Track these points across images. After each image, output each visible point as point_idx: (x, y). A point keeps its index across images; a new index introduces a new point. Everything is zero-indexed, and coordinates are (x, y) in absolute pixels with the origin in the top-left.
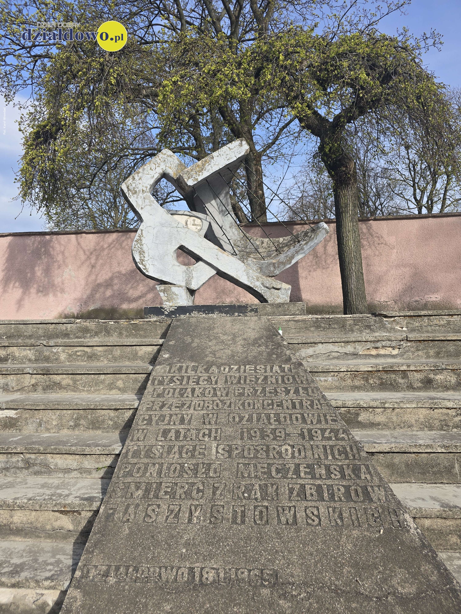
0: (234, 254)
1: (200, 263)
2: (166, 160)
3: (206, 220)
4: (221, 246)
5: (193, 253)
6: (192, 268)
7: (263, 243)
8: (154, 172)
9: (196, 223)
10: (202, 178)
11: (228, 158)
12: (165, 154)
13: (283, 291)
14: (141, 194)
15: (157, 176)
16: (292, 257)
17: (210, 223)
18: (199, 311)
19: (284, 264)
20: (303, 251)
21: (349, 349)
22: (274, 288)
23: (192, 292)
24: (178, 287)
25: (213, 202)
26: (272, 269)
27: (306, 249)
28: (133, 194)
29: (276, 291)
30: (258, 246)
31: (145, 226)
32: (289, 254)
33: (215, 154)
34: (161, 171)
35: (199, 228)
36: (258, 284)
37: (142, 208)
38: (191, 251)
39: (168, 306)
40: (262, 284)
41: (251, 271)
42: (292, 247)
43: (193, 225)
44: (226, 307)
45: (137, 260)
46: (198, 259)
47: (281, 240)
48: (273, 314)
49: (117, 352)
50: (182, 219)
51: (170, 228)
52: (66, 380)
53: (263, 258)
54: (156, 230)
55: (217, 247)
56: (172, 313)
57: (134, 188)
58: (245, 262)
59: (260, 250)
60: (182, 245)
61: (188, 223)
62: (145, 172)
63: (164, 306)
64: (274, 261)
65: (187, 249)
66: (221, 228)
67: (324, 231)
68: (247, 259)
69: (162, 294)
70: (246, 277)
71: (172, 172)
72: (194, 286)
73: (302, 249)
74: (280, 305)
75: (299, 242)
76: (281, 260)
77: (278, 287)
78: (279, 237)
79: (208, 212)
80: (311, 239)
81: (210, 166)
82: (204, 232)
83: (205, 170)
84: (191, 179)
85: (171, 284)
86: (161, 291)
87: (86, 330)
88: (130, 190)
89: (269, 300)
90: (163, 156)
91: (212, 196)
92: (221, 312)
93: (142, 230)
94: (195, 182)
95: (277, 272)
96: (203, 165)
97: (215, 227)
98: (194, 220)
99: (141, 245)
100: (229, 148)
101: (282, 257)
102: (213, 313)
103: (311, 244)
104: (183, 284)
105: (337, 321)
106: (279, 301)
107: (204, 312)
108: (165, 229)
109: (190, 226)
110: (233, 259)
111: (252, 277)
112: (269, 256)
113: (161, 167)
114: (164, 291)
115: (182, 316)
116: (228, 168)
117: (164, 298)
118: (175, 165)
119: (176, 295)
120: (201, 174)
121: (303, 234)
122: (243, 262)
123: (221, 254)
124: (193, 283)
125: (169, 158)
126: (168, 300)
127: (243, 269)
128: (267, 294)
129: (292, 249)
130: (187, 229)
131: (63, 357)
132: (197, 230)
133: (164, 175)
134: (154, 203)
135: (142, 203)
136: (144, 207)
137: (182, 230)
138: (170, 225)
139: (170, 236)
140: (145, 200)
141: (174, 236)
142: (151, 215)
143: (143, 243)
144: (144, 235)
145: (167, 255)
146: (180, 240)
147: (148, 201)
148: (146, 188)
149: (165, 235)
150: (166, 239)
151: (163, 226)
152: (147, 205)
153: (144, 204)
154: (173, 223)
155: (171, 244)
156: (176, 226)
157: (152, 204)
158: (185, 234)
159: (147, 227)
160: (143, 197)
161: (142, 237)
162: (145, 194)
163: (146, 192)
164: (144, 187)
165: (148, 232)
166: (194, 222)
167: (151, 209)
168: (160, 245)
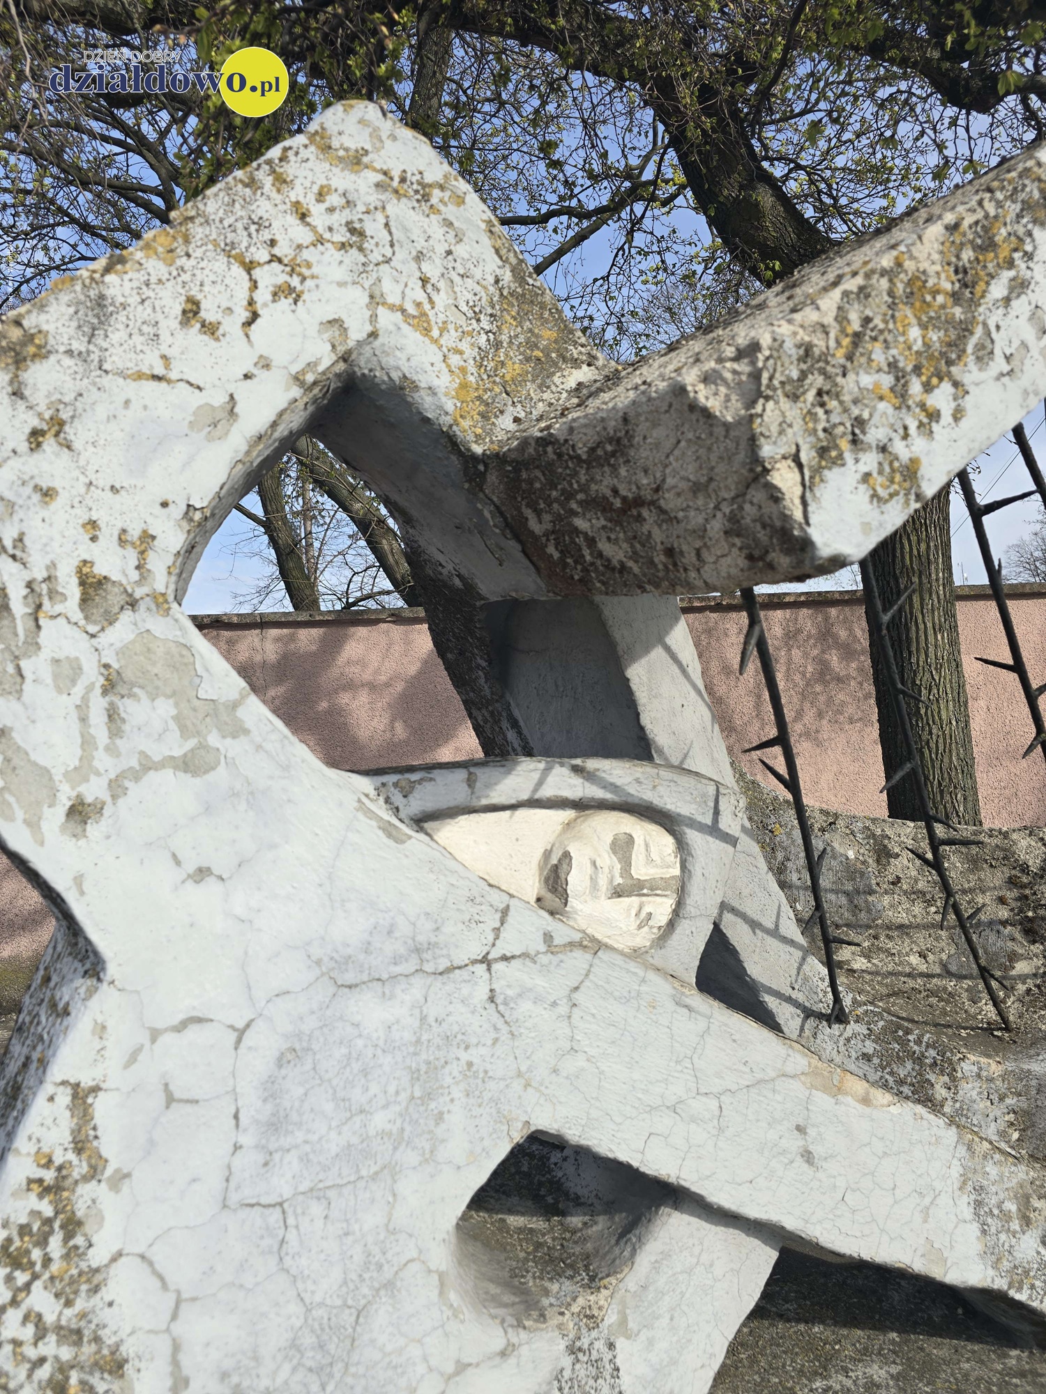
2: (375, 228)
8: (236, 352)
9: (639, 866)
12: (356, 161)
30: (856, 872)
37: (78, 813)
43: (618, 893)
51: (418, 988)
54: (263, 1047)
60: (535, 1136)
61: (576, 880)
62: (120, 346)
71: (443, 375)
90: (340, 180)
93: (80, 1095)
108: (368, 1011)
109: (591, 908)
110: (900, 1117)
113: (319, 305)
123: (827, 1101)
125: (400, 211)
132: (643, 939)
134: (239, 730)
135: (87, 742)
136: (117, 788)
137: (540, 982)
138: (417, 951)
139: (415, 1076)
140: (129, 708)
141: (465, 1056)
142: (202, 873)
143: (97, 1257)
144: (109, 1145)
145: (389, 1285)
146: (517, 1085)
147: (165, 708)
148: (132, 557)
149: (365, 1072)
150: (380, 1120)
151: (350, 977)
152: (148, 766)
153: (111, 750)
154: (448, 929)
155: (429, 1158)
156: (477, 951)
157: (213, 740)
158: (563, 1009)
159: (155, 1035)
160: (92, 675)
161: (94, 1173)
162: (123, 631)
163: (133, 604)
164: (108, 537)
165: (170, 1099)
166: (626, 863)
167: (208, 809)
168: (316, 1209)
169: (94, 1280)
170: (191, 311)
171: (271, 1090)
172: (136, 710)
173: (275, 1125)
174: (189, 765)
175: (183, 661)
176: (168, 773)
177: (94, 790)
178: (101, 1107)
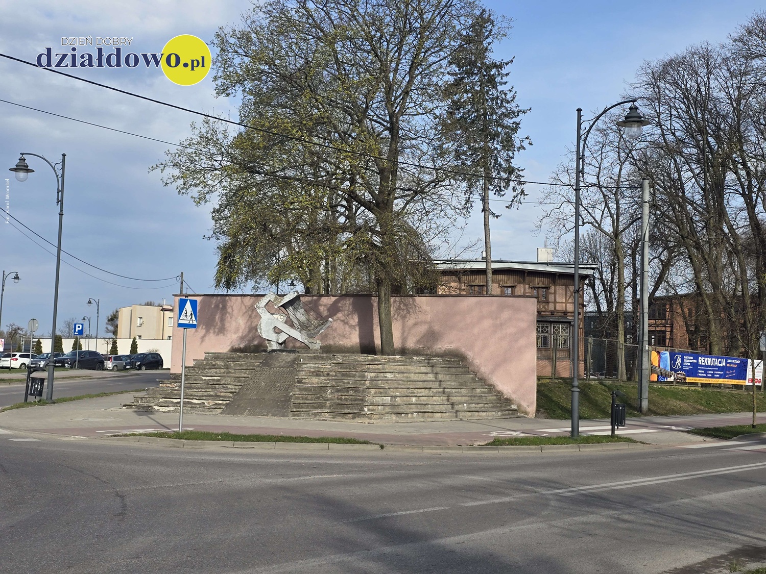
1: (282, 333)
2: (271, 296)
4: (293, 325)
5: (280, 329)
6: (279, 335)
8: (266, 300)
13: (317, 344)
15: (267, 302)
18: (281, 352)
19: (316, 333)
21: (317, 365)
22: (313, 343)
23: (279, 344)
24: (274, 342)
26: (312, 335)
27: (324, 328)
31: (262, 320)
34: (269, 300)
37: (261, 313)
39: (269, 349)
40: (308, 341)
41: (304, 336)
43: (280, 319)
45: (259, 331)
46: (281, 331)
49: (249, 364)
50: (276, 317)
51: (271, 320)
52: (233, 371)
53: (309, 331)
54: (266, 321)
56: (269, 352)
60: (276, 327)
61: (278, 318)
64: (313, 332)
65: (278, 328)
68: (302, 331)
70: (301, 338)
71: (272, 300)
72: (280, 342)
77: (315, 342)
82: (284, 321)
85: (272, 341)
87: (240, 357)
89: (310, 347)
90: (269, 295)
92: (287, 352)
98: (281, 317)
99: (260, 326)
101: (316, 331)
102: (284, 352)
104: (276, 341)
106: (315, 348)
108: (269, 321)
111: (304, 339)
114: (268, 344)
115: (273, 353)
117: (268, 346)
118: (274, 297)
119: (273, 345)
122: (300, 332)
123: (291, 329)
124: (280, 340)
126: (270, 347)
127: (300, 335)
128: (310, 345)
130: (278, 320)
131: (232, 365)
132: (282, 320)
142: (264, 315)
145: (270, 330)
146: (275, 324)
150: (270, 324)
161: (261, 323)
163: (263, 307)
168: (268, 326)
174: (264, 312)
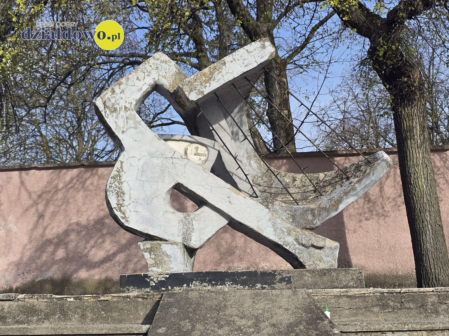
0: (254, 196)
1: (205, 208)
2: (159, 67)
3: (213, 148)
4: (234, 184)
5: (194, 193)
6: (192, 216)
7: (294, 180)
8: (142, 82)
9: (199, 151)
10: (210, 91)
11: (245, 64)
12: (158, 59)
13: (327, 251)
14: (122, 113)
15: (146, 88)
16: (339, 201)
17: (219, 151)
18: (202, 281)
19: (327, 210)
20: (354, 193)
22: (313, 246)
23: (191, 252)
24: (172, 244)
25: (223, 123)
26: (310, 217)
27: (359, 189)
28: (112, 112)
29: (317, 251)
30: (287, 184)
31: (126, 157)
32: (335, 195)
33: (227, 59)
34: (152, 82)
35: (203, 158)
36: (290, 239)
37: (123, 132)
38: (191, 191)
39: (156, 272)
40: (297, 240)
41: (279, 221)
42: (338, 187)
43: (195, 155)
44: (243, 274)
45: (114, 204)
46: (200, 202)
47: (321, 176)
48: (315, 285)
50: (178, 147)
51: (162, 159)
53: (296, 202)
54: (142, 162)
55: (229, 186)
56: (161, 284)
57: (113, 105)
58: (270, 206)
59: (291, 190)
60: (179, 183)
61: (188, 152)
62: (130, 83)
63: (150, 274)
64: (312, 206)
65: (186, 188)
66: (235, 158)
67: (384, 164)
68: (272, 203)
69: (147, 255)
70: (272, 229)
71: (167, 83)
72: (194, 243)
73: (354, 189)
74: (324, 272)
75: (348, 178)
76: (323, 205)
77: (320, 244)
78: (319, 172)
79: (216, 137)
80: (365, 175)
81: (220, 74)
82: (210, 164)
83: (214, 80)
84: (194, 92)
85: (161, 239)
86: (146, 250)
88: (108, 107)
89: (307, 264)
90: (156, 62)
91: (222, 115)
92: (235, 282)
93: (122, 162)
94: (200, 96)
95: (318, 222)
96: (212, 73)
97: (227, 159)
98: (197, 148)
99: (120, 183)
100: (247, 51)
101: (324, 201)
102: (223, 284)
103: (366, 181)
104: (179, 240)
105: (412, 298)
106: (322, 266)
107: (209, 282)
108: (155, 161)
109: (191, 156)
110: (252, 202)
111: (281, 230)
112: (305, 199)
113: (152, 76)
114: (150, 251)
115: (177, 289)
116: (245, 78)
117: (150, 262)
118: (171, 73)
119: (167, 256)
120: (208, 85)
121: (353, 168)
122: (267, 207)
123: (235, 195)
124: (193, 238)
125: (163, 64)
126: (156, 264)
127: (268, 217)
128: (303, 256)
129: (339, 190)
130: (186, 161)
132: (200, 162)
133: (157, 88)
134: (140, 125)
135: (124, 124)
136: (127, 130)
137: (180, 162)
138: (162, 154)
139: (161, 171)
140: (128, 121)
141: (168, 170)
142: (136, 140)
143: (122, 180)
144: (124, 168)
145: (157, 197)
146: (176, 175)
147: (132, 121)
148: (130, 105)
149: (154, 168)
150: (156, 175)
151: (153, 156)
152: (130, 128)
153: (127, 125)
154: (166, 152)
155: (163, 182)
156: (171, 156)
157: (137, 125)
158: (184, 167)
159: (130, 157)
160: (125, 117)
161: (122, 171)
162: (128, 113)
163: (130, 110)
164: (127, 102)
165: (131, 165)
166: (197, 151)
167: (137, 133)
168: (147, 183)
169: (122, 183)
170: (138, 78)
171: (142, 167)
172: (129, 121)
173: (143, 171)
174: (135, 128)
175: (135, 116)
176: (132, 129)
177: (125, 130)
178: (123, 164)
